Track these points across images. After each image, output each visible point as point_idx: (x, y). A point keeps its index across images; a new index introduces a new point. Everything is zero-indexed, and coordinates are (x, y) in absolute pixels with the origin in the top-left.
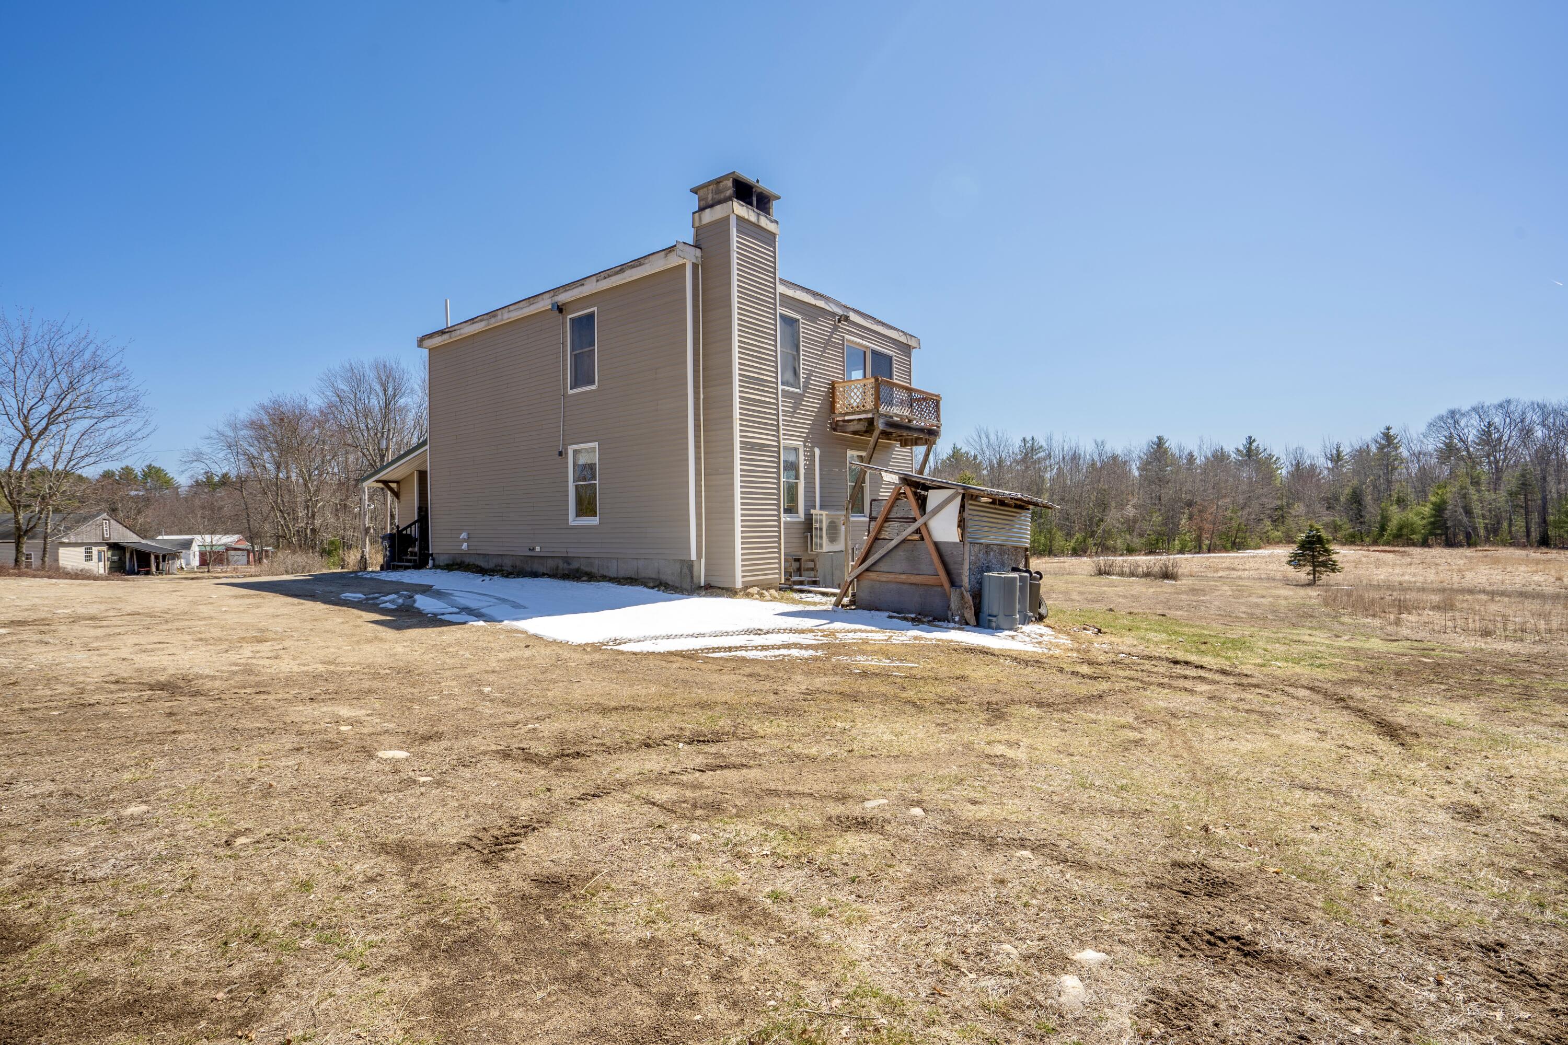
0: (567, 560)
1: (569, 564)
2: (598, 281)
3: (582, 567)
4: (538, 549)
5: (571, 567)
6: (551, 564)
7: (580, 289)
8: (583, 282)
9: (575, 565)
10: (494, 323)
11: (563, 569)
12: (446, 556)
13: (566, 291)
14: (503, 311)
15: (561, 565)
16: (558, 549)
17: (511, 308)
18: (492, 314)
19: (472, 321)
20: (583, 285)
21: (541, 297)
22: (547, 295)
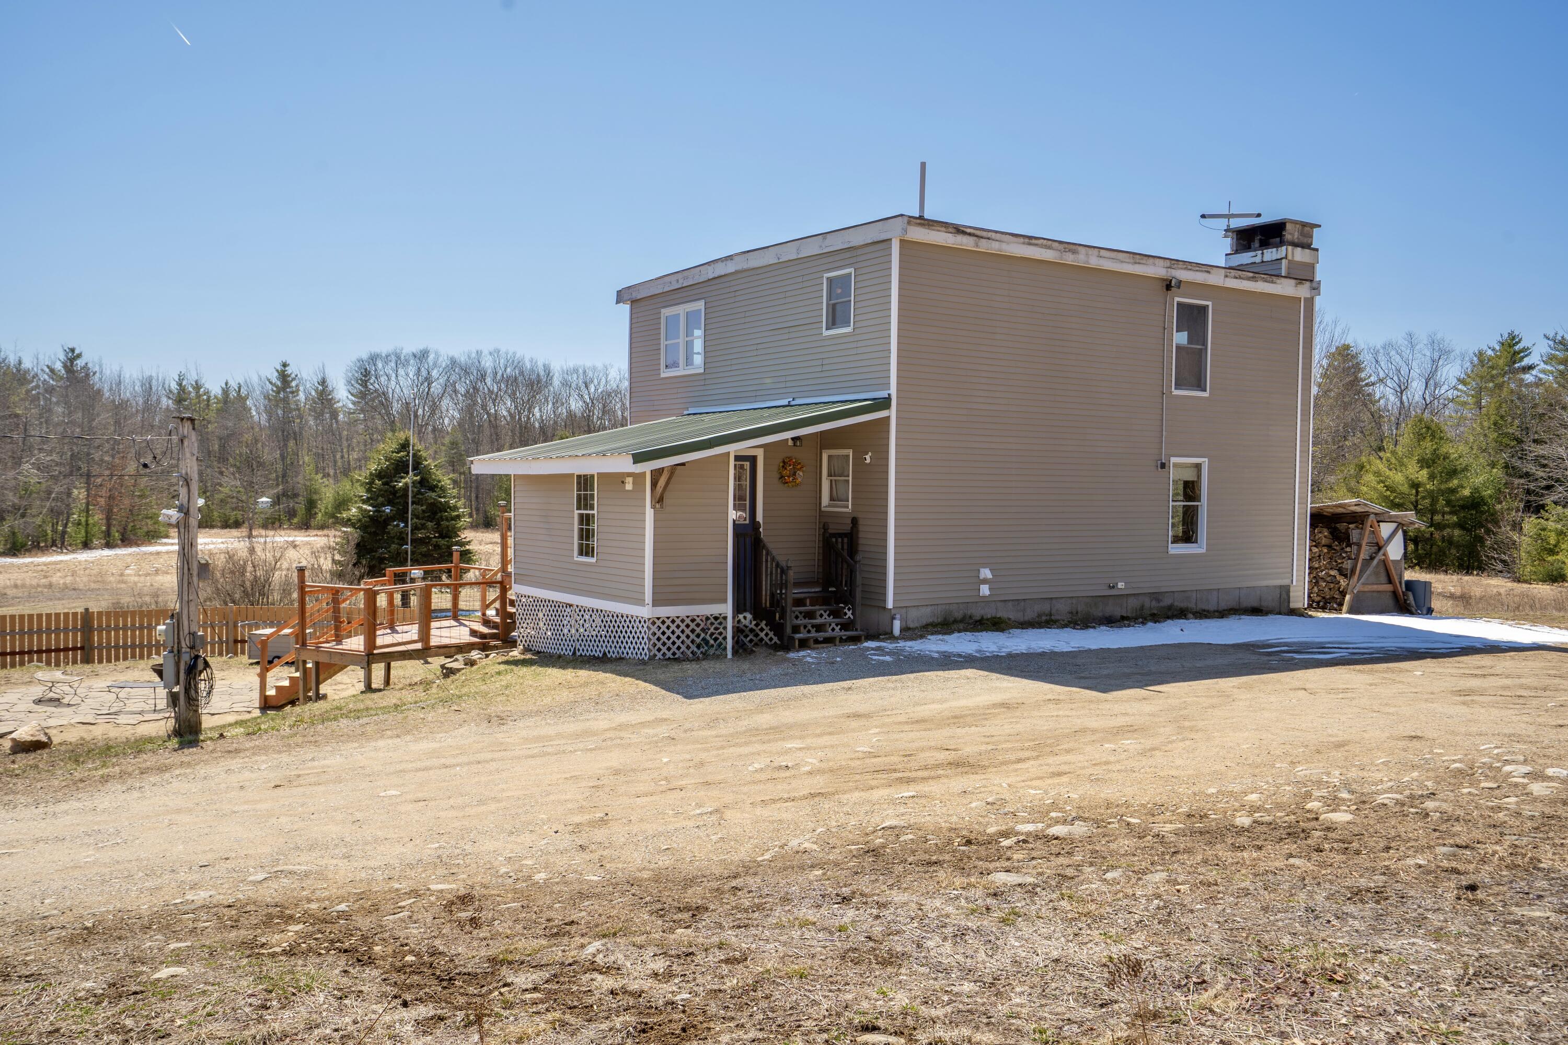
0: (1156, 596)
1: (1158, 601)
2: (1226, 276)
3: (1176, 604)
4: (1121, 585)
5: (1162, 604)
6: (1133, 603)
7: (1205, 275)
8: (1209, 269)
9: (1167, 602)
10: (1069, 259)
11: (1151, 608)
12: (929, 609)
13: (1186, 269)
14: (1090, 251)
15: (1147, 602)
16: (1147, 584)
17: (1103, 253)
18: (1071, 247)
19: (1030, 240)
20: (1208, 272)
21: (1151, 260)
22: (1161, 262)
